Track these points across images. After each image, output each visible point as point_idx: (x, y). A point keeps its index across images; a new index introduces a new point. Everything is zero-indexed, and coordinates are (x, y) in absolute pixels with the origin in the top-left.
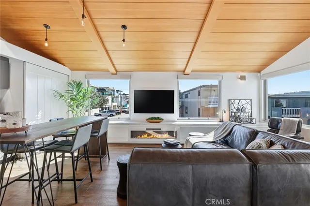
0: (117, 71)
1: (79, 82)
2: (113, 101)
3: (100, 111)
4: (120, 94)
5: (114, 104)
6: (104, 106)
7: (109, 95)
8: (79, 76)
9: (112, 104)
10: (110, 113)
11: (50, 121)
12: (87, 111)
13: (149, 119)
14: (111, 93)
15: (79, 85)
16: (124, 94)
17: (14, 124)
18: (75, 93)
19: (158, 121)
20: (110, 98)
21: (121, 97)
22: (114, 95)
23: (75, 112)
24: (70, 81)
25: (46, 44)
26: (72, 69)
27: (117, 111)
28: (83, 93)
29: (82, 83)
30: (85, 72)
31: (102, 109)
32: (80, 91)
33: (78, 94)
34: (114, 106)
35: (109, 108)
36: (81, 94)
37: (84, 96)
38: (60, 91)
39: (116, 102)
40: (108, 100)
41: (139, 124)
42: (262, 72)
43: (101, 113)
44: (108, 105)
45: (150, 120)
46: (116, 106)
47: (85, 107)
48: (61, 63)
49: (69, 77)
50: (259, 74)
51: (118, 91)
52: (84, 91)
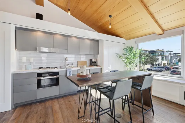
0: (163, 31)
1: (132, 47)
2: (162, 60)
3: (151, 67)
4: (170, 54)
5: (163, 62)
6: (154, 64)
7: (159, 55)
9: (162, 62)
10: (160, 69)
11: (110, 72)
12: (136, 67)
14: (161, 53)
15: (131, 49)
16: (174, 54)
17: (82, 73)
18: (128, 54)
20: (160, 58)
21: (171, 57)
22: (163, 55)
23: (128, 67)
24: (126, 47)
25: (110, 27)
26: (127, 39)
27: (166, 67)
28: (134, 54)
29: (133, 47)
31: (153, 65)
32: (132, 53)
33: (130, 54)
34: (164, 64)
35: (158, 65)
36: (132, 55)
37: (134, 56)
38: (119, 54)
39: (166, 60)
40: (158, 59)
43: (152, 68)
44: (158, 62)
46: (165, 63)
47: (135, 63)
48: (120, 37)
49: (125, 45)
51: (167, 51)
52: (134, 52)
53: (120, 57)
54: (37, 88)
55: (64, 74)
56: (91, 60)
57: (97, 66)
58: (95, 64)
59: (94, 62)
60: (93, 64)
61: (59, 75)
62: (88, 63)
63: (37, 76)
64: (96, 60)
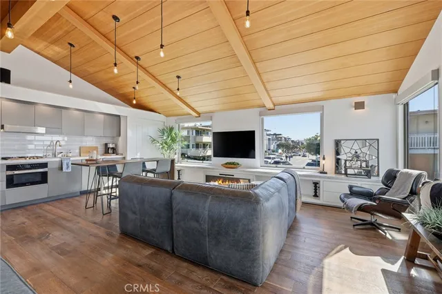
0: (199, 114)
4: (268, 135)
8: (171, 122)
13: (226, 164)
15: (171, 129)
17: (91, 157)
18: (165, 138)
19: (233, 166)
24: (165, 128)
25: (134, 102)
26: (167, 116)
30: (176, 118)
36: (170, 138)
38: (153, 136)
41: (213, 169)
42: (400, 92)
45: (228, 165)
49: (164, 123)
50: (394, 96)
53: (154, 140)
54: (7, 188)
55: (57, 166)
56: (106, 145)
57: (117, 154)
58: (114, 151)
59: (113, 148)
60: (110, 151)
61: (47, 167)
62: (101, 149)
63: (7, 170)
64: (116, 145)
